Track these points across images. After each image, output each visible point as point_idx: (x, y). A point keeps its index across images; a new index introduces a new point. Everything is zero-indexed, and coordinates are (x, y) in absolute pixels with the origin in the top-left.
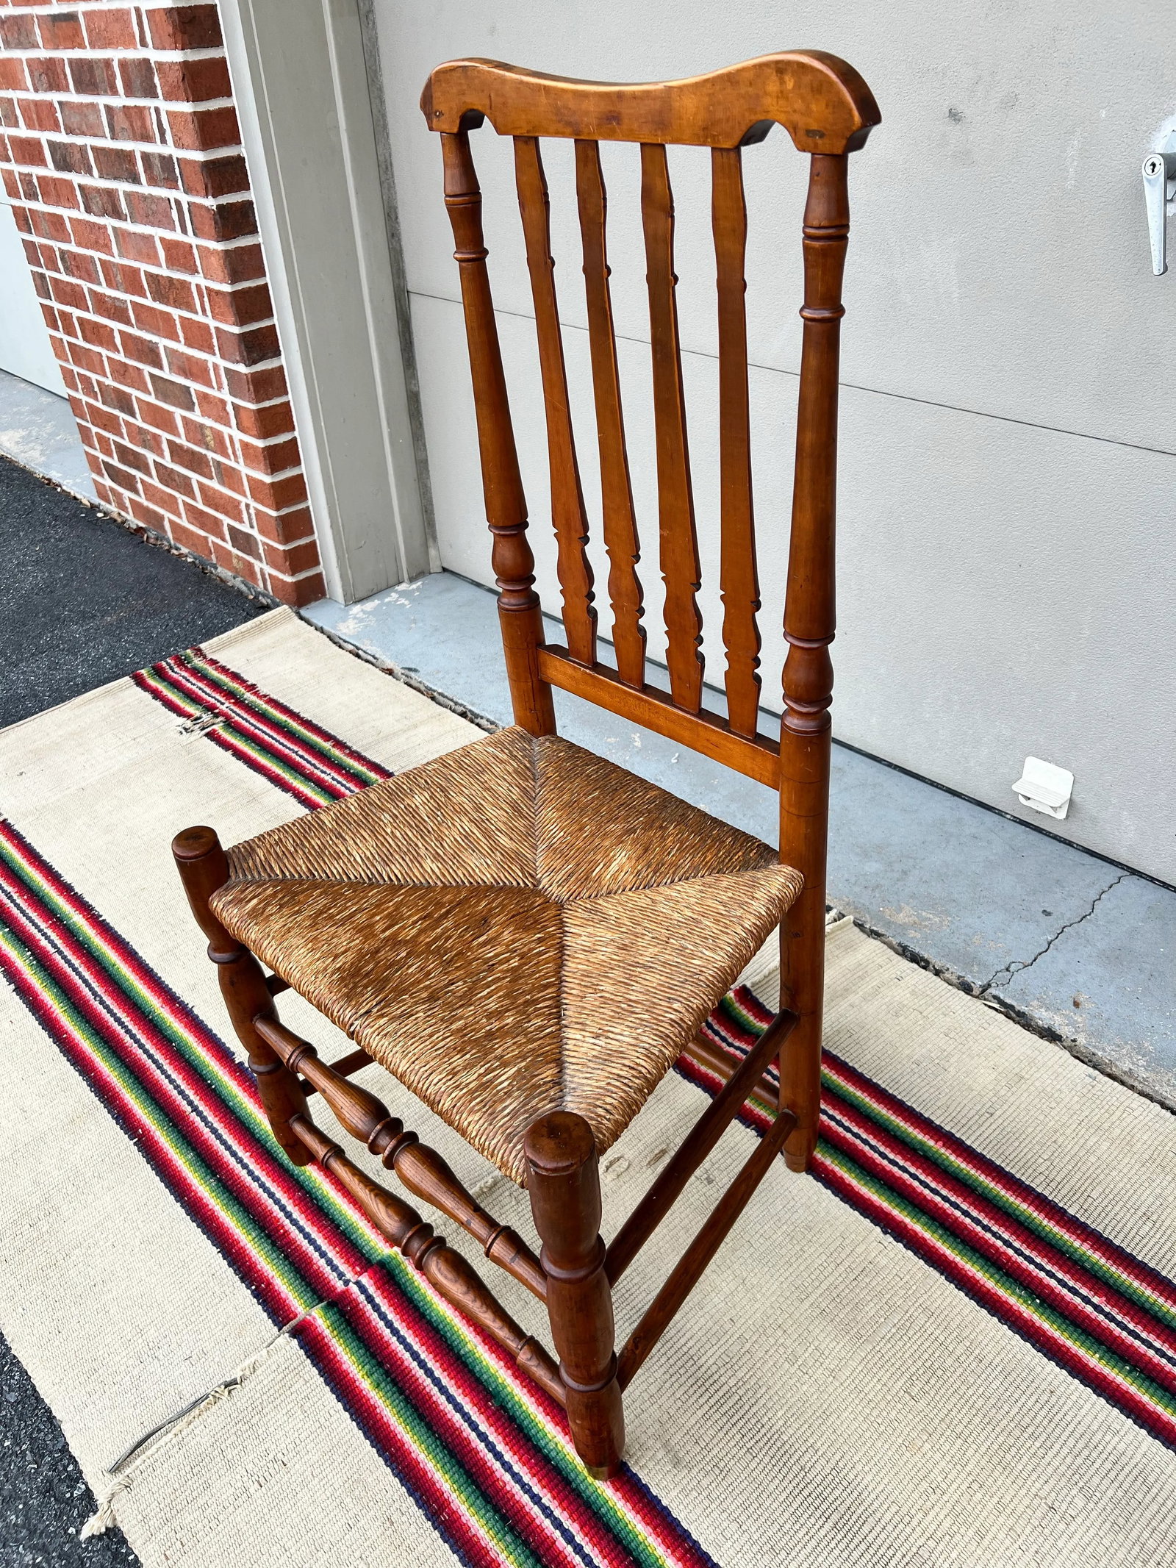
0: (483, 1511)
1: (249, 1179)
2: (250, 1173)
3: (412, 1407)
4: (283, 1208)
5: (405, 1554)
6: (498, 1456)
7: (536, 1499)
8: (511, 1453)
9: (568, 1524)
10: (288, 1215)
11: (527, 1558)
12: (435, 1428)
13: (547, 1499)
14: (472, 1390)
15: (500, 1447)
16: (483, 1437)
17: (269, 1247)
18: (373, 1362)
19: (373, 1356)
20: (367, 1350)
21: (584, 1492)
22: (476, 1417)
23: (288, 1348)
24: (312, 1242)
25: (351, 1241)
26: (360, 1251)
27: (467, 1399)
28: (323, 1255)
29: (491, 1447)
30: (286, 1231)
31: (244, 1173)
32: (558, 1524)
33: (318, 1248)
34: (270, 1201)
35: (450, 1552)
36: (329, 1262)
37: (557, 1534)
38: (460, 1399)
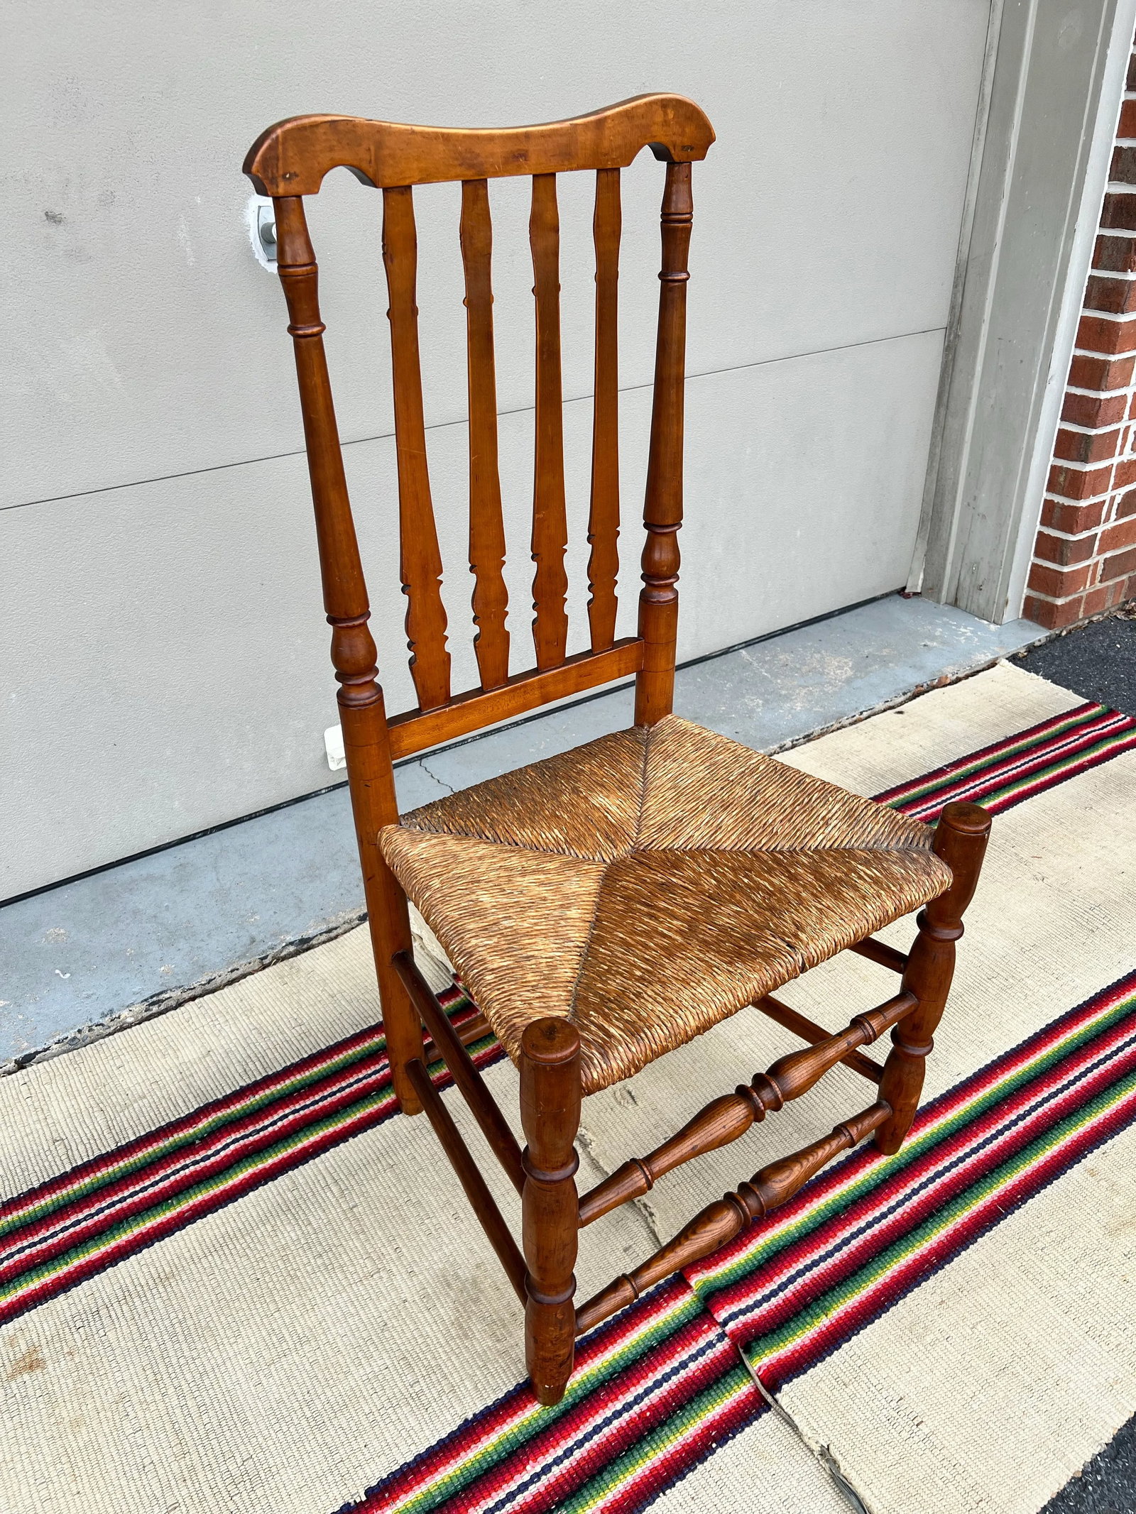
0: (927, 1230)
1: (566, 1463)
2: (558, 1461)
3: (845, 1280)
4: (617, 1414)
5: (965, 1293)
6: (884, 1216)
7: (915, 1192)
8: (881, 1206)
9: (931, 1173)
10: (628, 1407)
11: (957, 1203)
12: (864, 1262)
13: (915, 1184)
14: (830, 1229)
15: (877, 1213)
16: (870, 1225)
17: (666, 1429)
18: (804, 1313)
19: (797, 1314)
20: (791, 1320)
21: (906, 1160)
22: (853, 1228)
23: (792, 1394)
24: (666, 1378)
25: (671, 1335)
26: (685, 1325)
27: (839, 1234)
28: (684, 1365)
29: (877, 1220)
30: (649, 1409)
31: (556, 1470)
32: (932, 1180)
33: (675, 1371)
34: (606, 1430)
35: (959, 1257)
36: (693, 1358)
37: (938, 1181)
38: (838, 1241)
